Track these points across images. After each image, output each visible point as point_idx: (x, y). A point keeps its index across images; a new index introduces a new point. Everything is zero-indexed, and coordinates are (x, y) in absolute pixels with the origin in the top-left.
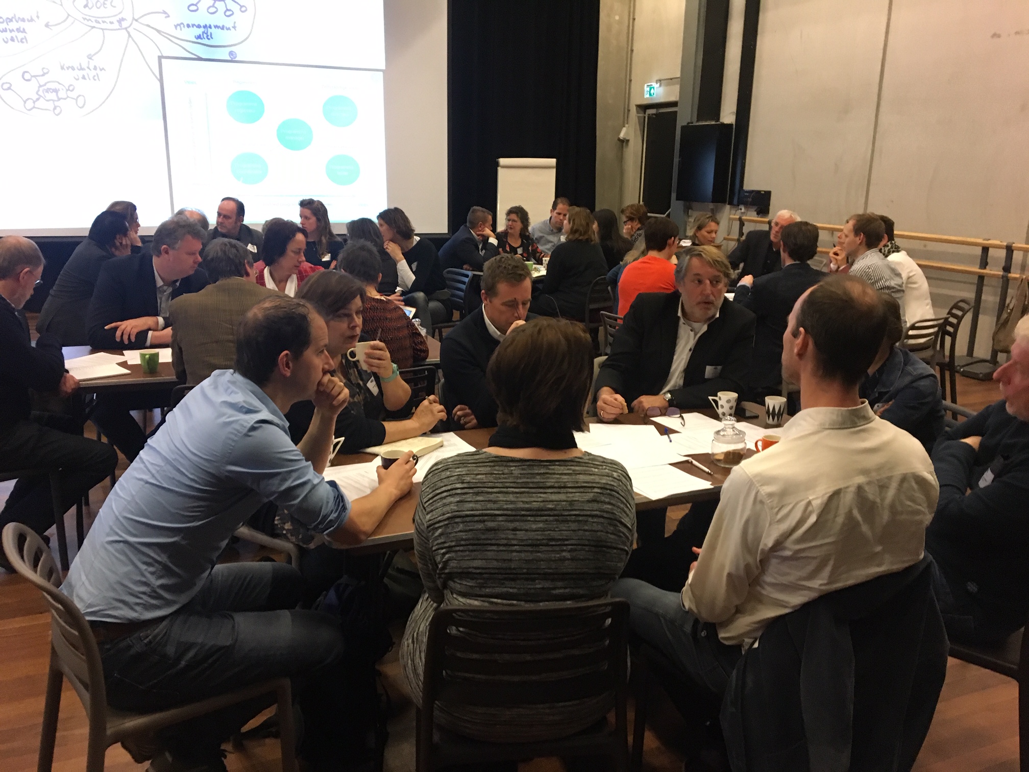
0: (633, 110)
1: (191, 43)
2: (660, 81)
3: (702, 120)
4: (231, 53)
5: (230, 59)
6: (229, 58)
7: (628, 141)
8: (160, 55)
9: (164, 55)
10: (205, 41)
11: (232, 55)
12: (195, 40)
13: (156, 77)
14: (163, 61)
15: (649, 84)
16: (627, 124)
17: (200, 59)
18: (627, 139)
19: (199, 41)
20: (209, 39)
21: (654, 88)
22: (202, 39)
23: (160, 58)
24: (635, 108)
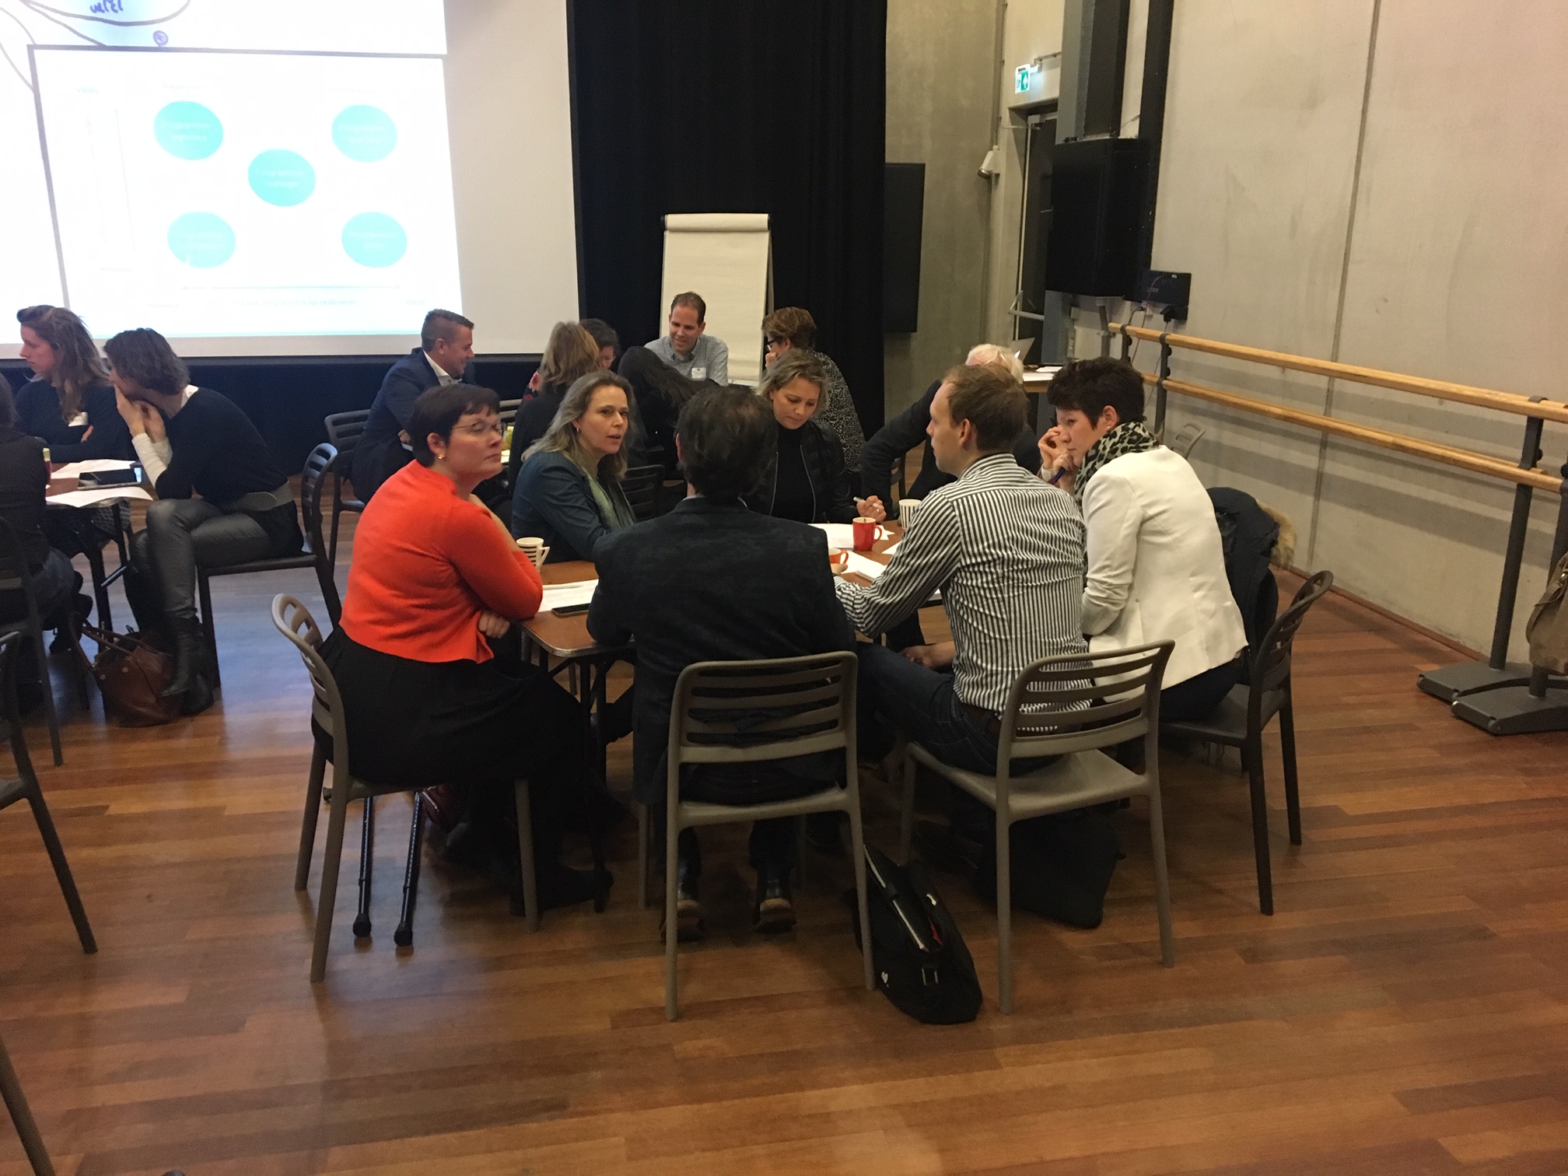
0: (1006, 115)
1: (83, 21)
2: (1041, 60)
3: (1092, 134)
4: (157, 35)
5: (157, 46)
6: (155, 45)
7: (998, 175)
8: (31, 43)
9: (38, 42)
10: (110, 15)
11: (160, 38)
12: (92, 14)
13: (28, 84)
14: (36, 52)
15: (1021, 67)
16: (997, 144)
17: (101, 47)
18: (995, 172)
19: (99, 15)
20: (116, 11)
21: (1027, 73)
22: (103, 11)
23: (31, 48)
24: (1008, 112)
